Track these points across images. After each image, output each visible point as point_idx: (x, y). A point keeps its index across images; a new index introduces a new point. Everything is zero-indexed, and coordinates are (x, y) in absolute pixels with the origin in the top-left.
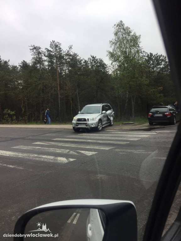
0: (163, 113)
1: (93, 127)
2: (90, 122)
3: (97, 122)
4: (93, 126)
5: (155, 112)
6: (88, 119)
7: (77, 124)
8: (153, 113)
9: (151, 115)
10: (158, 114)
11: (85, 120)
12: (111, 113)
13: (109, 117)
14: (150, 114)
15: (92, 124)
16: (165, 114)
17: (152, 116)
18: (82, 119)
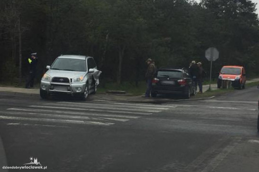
0: (175, 79)
1: (78, 93)
2: (73, 84)
3: (84, 85)
4: (78, 91)
5: (163, 76)
6: (71, 79)
7: (52, 86)
8: (161, 79)
9: (157, 81)
10: (168, 80)
11: (66, 80)
12: (98, 73)
13: (95, 79)
14: (155, 79)
15: (77, 88)
16: (179, 81)
17: (158, 83)
18: (60, 78)
